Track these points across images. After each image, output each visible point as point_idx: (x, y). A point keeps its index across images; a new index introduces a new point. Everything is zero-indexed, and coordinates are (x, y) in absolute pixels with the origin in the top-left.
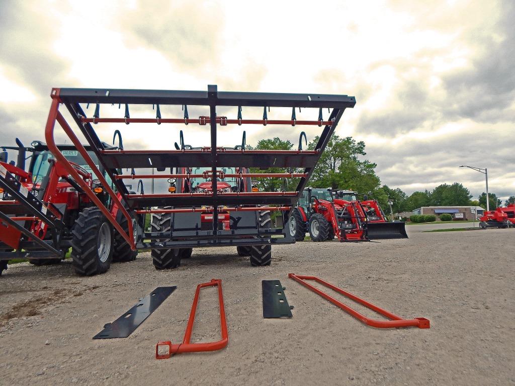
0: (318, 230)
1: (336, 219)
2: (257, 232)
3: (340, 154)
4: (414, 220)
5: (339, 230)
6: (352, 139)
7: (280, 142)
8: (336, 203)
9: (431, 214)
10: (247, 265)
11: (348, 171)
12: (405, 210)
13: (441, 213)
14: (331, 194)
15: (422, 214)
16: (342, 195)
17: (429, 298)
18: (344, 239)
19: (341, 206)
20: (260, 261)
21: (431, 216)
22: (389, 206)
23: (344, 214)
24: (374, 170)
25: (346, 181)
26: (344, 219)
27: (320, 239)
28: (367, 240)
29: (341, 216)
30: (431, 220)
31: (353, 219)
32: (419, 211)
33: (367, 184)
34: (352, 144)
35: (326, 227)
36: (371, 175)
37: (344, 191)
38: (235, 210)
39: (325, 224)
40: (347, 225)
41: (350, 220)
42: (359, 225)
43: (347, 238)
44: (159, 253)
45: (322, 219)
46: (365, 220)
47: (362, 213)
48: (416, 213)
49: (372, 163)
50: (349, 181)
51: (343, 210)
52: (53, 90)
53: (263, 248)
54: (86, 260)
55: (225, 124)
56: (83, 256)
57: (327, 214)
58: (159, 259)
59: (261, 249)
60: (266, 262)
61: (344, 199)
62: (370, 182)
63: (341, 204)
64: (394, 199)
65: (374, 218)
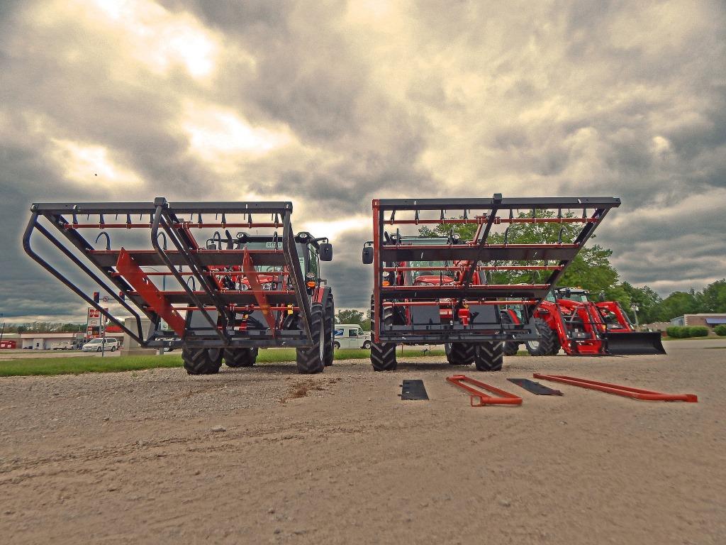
0: (538, 341)
1: (563, 325)
4: (673, 335)
5: (569, 340)
8: (562, 304)
9: (700, 326)
10: (473, 370)
12: (658, 320)
13: (717, 324)
14: (553, 292)
15: (686, 325)
16: (568, 294)
18: (575, 351)
19: (569, 309)
20: (490, 365)
21: (701, 328)
22: (633, 312)
23: (574, 319)
24: (608, 259)
25: (565, 276)
26: (575, 326)
27: (540, 352)
28: (607, 354)
29: (571, 321)
30: (702, 334)
31: (586, 326)
32: (681, 321)
33: (597, 280)
35: (548, 336)
36: (604, 267)
37: (573, 290)
38: (479, 303)
39: (548, 333)
40: (577, 333)
41: (582, 327)
42: (596, 335)
43: (580, 351)
44: (381, 351)
45: (543, 325)
46: (604, 327)
47: (597, 319)
48: (675, 323)
49: (605, 249)
50: (571, 275)
51: (572, 314)
52: (374, 201)
53: (494, 349)
54: (310, 357)
55: (499, 223)
56: (308, 352)
57: (550, 319)
58: (381, 359)
59: (491, 351)
60: (497, 367)
61: (572, 300)
62: (603, 277)
63: (568, 306)
64: (640, 302)
65: (614, 326)
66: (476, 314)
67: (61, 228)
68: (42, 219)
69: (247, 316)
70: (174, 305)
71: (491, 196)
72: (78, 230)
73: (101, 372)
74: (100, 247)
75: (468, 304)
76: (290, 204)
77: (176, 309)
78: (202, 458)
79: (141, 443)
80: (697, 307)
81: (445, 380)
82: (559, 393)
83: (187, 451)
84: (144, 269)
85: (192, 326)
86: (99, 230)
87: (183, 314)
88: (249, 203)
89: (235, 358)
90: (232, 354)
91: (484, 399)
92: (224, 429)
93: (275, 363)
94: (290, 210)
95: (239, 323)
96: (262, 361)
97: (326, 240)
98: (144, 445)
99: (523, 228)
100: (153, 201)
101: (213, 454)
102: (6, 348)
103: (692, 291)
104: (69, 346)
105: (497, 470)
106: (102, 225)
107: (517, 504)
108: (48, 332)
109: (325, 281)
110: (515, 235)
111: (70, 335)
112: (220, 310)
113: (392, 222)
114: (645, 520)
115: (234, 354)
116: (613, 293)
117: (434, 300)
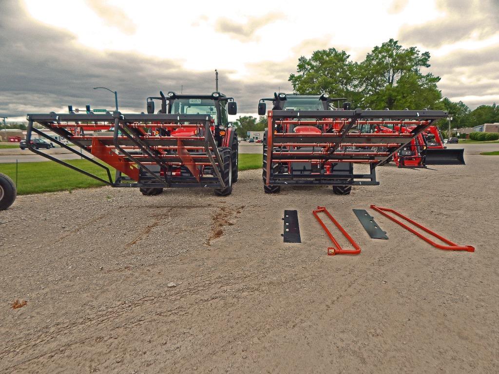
3: (401, 67)
4: (474, 138)
5: (398, 157)
6: (416, 49)
7: (336, 52)
9: (494, 133)
11: (408, 86)
12: (465, 126)
15: (484, 131)
17: (477, 232)
21: (494, 135)
24: (437, 84)
30: (493, 138)
31: (412, 147)
32: (482, 128)
33: (426, 99)
34: (416, 55)
36: (432, 90)
40: (406, 152)
41: (409, 147)
42: (418, 153)
48: (477, 130)
49: (435, 76)
60: (347, 192)
64: (455, 113)
65: (432, 144)
80: (495, 117)
97: (232, 100)
99: (377, 59)
102: (14, 141)
103: (494, 105)
106: (78, 125)
110: (370, 64)
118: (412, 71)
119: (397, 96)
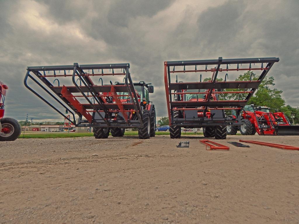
0: (246, 129)
1: (257, 122)
2: (224, 120)
5: (259, 129)
8: (257, 113)
10: (214, 139)
11: (263, 96)
14: (253, 108)
16: (260, 109)
18: (262, 133)
19: (260, 115)
20: (221, 137)
22: (291, 118)
23: (262, 119)
24: (281, 94)
26: (262, 122)
27: (247, 134)
28: (277, 135)
31: (268, 122)
33: (275, 104)
34: (265, 79)
35: (250, 127)
36: (278, 98)
37: (262, 107)
38: (215, 109)
39: (250, 125)
40: (264, 125)
41: (266, 123)
42: (272, 126)
43: (265, 133)
44: (173, 130)
45: (248, 122)
46: (276, 123)
47: (274, 120)
49: (279, 90)
50: (263, 102)
51: (261, 117)
52: (165, 62)
53: (223, 130)
54: (144, 132)
55: (221, 71)
56: (143, 130)
57: (252, 119)
58: (173, 133)
59: (222, 131)
60: (224, 138)
61: (262, 111)
62: (278, 103)
63: (260, 114)
64: (296, 114)
65: (281, 123)
66: (214, 114)
67: (39, 77)
68: (31, 73)
69: (117, 115)
70: (87, 110)
71: (218, 59)
72: (46, 78)
73: (63, 137)
74: (55, 85)
75: (210, 109)
76: (129, 64)
77: (88, 112)
78: (83, 164)
79: (62, 158)
81: (199, 142)
82: (248, 147)
83: (78, 162)
84: (73, 94)
85: (95, 118)
86: (54, 78)
87: (91, 114)
88: (112, 65)
89: (115, 133)
90: (114, 132)
91: (212, 147)
92: (97, 155)
93: (132, 136)
94: (129, 67)
95: (113, 117)
96: (126, 135)
97: (151, 84)
98: (63, 159)
100: (73, 65)
101: (89, 163)
102: (35, 131)
104: (58, 130)
105: (207, 172)
106: (55, 76)
107: (210, 184)
108: (50, 125)
109: (152, 102)
111: (58, 126)
112: (105, 112)
113: (174, 72)
114: (271, 193)
115: (115, 131)
116: (282, 110)
117: (195, 108)
118: (264, 88)
119: (256, 102)
